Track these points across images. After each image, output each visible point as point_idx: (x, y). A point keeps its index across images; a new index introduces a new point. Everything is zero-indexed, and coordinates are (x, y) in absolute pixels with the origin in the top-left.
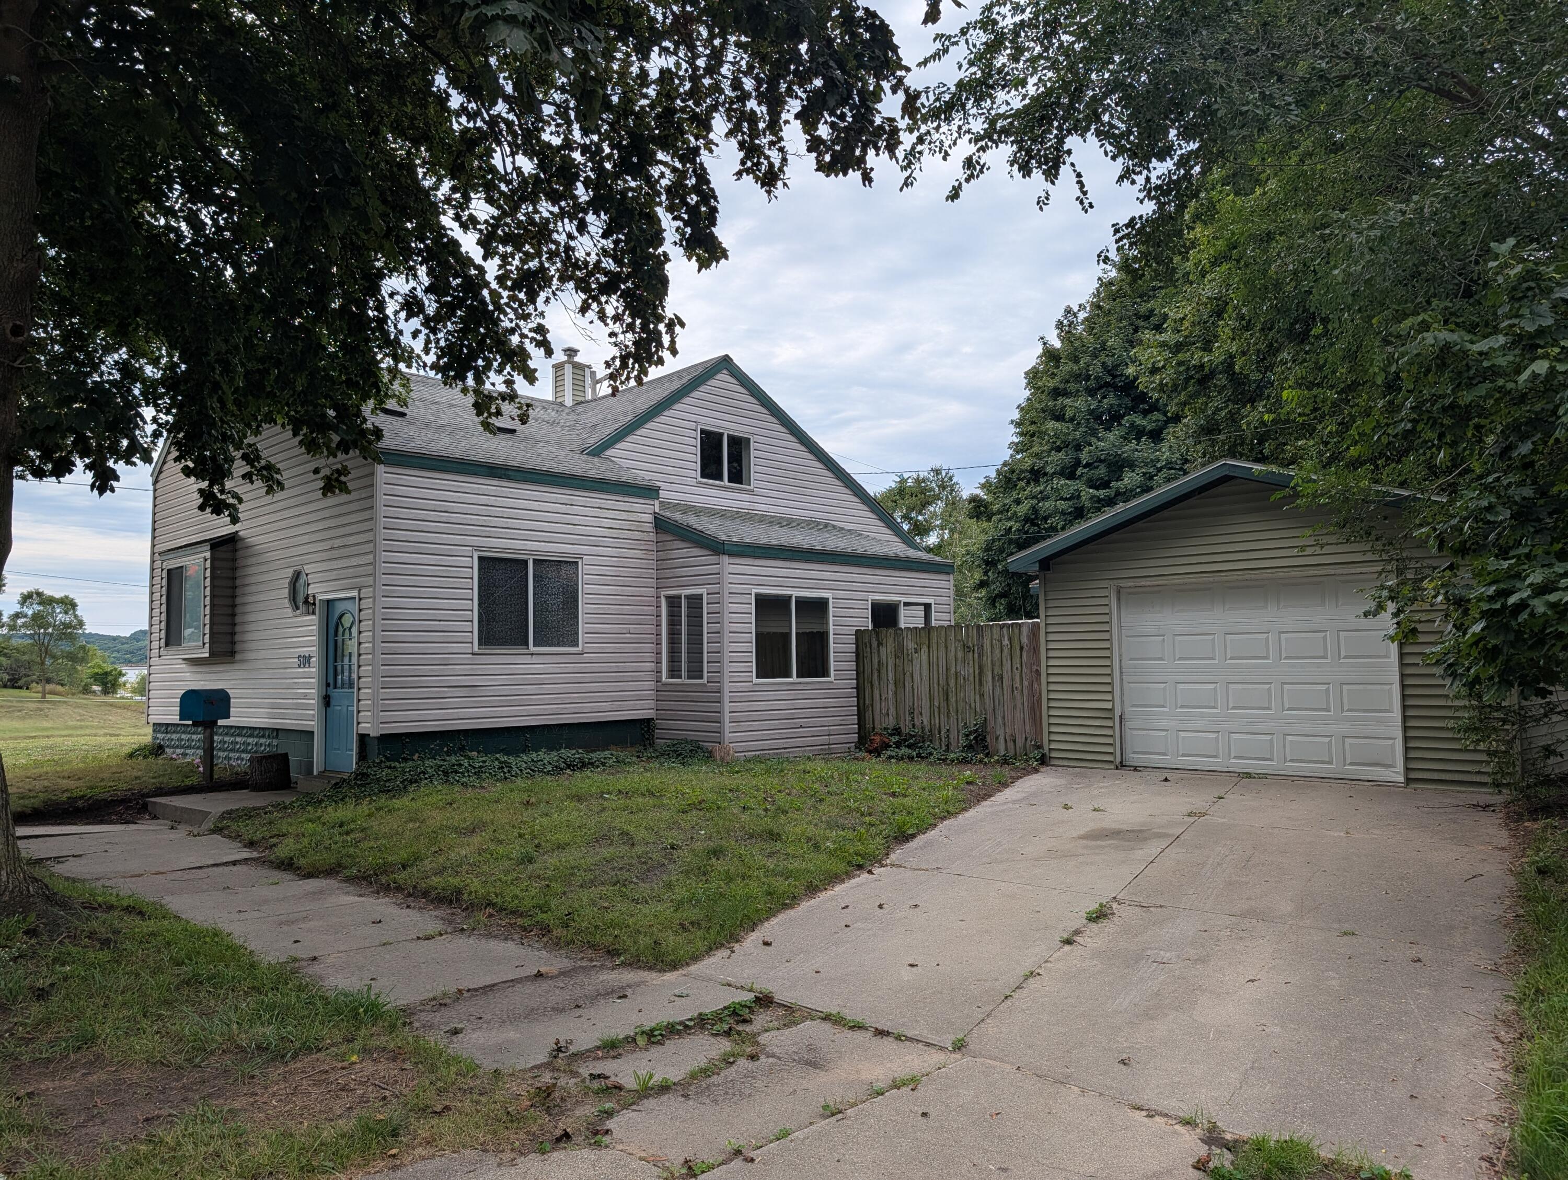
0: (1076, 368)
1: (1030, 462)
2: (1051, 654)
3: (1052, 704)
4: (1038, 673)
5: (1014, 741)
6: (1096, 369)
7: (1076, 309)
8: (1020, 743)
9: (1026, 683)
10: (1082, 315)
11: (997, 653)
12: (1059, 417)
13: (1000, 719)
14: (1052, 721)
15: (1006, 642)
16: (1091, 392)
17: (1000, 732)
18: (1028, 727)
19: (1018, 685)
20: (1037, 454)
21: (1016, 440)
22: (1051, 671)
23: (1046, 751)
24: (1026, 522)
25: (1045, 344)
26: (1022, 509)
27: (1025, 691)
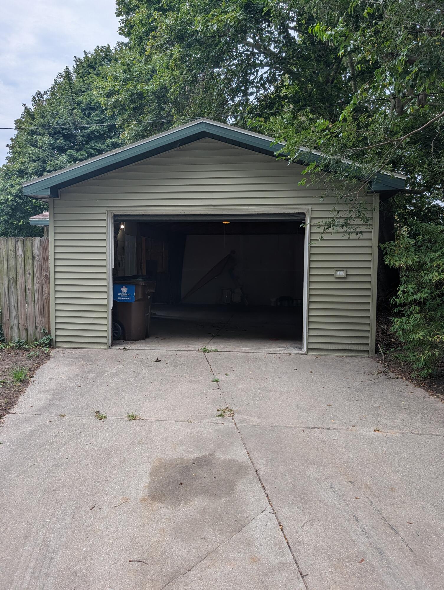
0: (43, 121)
1: (18, 166)
2: (58, 263)
3: (59, 301)
4: (47, 277)
5: (27, 330)
6: (53, 123)
7: (43, 93)
8: (31, 330)
9: (37, 285)
10: (45, 97)
11: (12, 261)
12: (34, 145)
13: (14, 313)
14: (58, 314)
15: (20, 252)
16: (51, 135)
17: (14, 323)
18: (38, 319)
19: (29, 286)
20: (22, 163)
21: (10, 156)
22: (58, 276)
23: (53, 336)
24: (17, 197)
25: (25, 108)
26: (14, 190)
27: (36, 292)
